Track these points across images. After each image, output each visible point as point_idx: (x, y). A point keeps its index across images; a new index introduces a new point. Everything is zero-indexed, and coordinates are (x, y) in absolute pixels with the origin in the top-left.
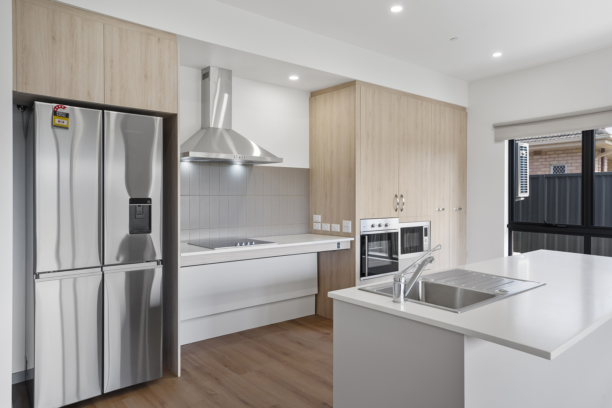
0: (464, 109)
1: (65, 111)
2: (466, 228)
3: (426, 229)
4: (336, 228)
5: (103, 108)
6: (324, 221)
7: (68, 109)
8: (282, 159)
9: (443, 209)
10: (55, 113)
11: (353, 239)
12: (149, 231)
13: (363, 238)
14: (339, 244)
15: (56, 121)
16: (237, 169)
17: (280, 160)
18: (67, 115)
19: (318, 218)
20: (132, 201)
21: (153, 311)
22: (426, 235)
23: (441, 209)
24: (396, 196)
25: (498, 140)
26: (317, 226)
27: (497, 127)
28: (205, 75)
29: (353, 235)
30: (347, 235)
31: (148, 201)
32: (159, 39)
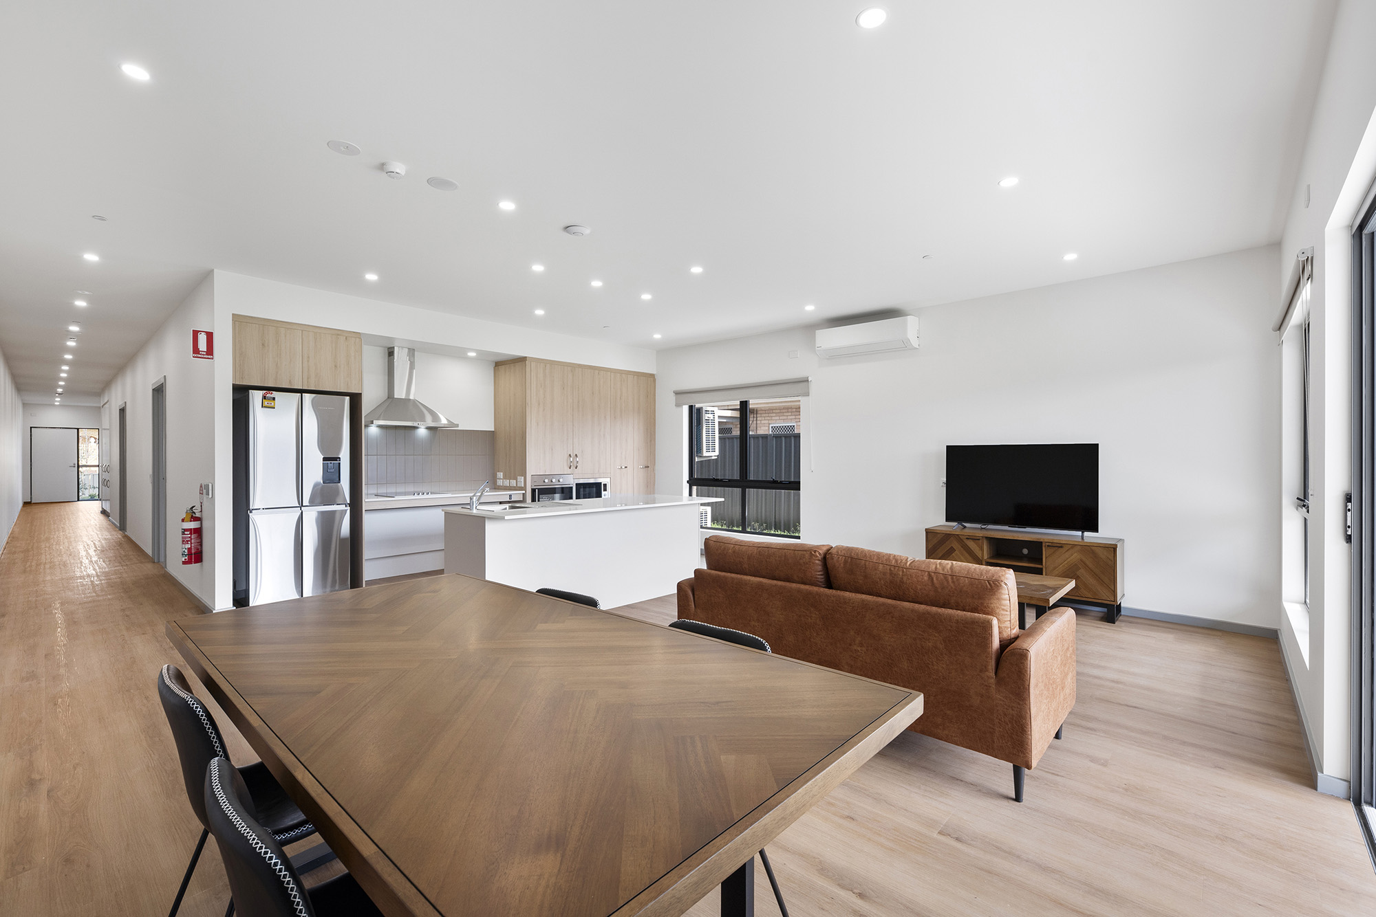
0: (652, 376)
1: (272, 396)
2: (654, 484)
3: (605, 485)
4: (513, 483)
5: (301, 391)
6: (505, 478)
7: (275, 394)
8: (458, 425)
9: (626, 467)
10: (264, 398)
11: (524, 492)
12: (339, 482)
13: (533, 491)
14: (510, 496)
15: (266, 403)
16: (422, 432)
17: (457, 426)
18: (274, 399)
19: (500, 475)
20: (325, 459)
21: (342, 541)
22: (605, 490)
23: (623, 467)
24: (570, 455)
25: (679, 405)
26: (500, 483)
27: (677, 393)
28: (391, 353)
29: (524, 488)
30: (521, 489)
31: (338, 459)
32: (346, 338)
